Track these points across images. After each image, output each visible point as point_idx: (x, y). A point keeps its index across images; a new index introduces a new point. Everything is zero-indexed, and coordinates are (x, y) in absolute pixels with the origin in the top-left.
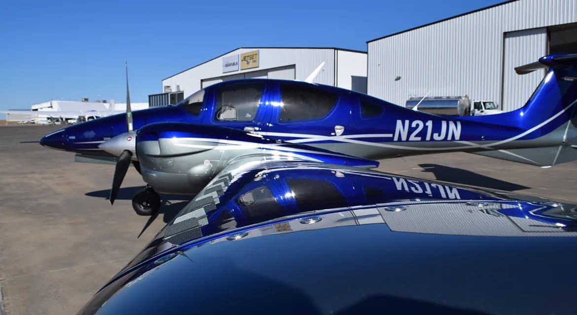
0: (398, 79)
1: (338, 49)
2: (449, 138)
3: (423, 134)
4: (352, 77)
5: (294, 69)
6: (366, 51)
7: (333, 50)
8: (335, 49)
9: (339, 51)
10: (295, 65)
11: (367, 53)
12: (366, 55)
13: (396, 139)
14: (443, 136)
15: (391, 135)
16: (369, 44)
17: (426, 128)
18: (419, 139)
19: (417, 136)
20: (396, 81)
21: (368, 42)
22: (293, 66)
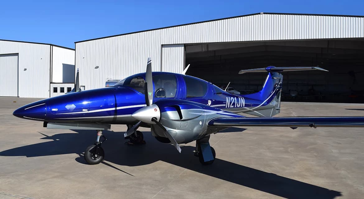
0: (97, 67)
1: (53, 45)
2: (242, 106)
3: (234, 104)
4: (63, 64)
5: (17, 56)
6: (75, 49)
7: (50, 46)
8: (51, 45)
9: (53, 47)
10: (18, 54)
11: (75, 50)
12: (74, 51)
13: (226, 107)
14: (239, 106)
15: (225, 105)
16: (77, 44)
17: (235, 100)
18: (233, 106)
19: (232, 105)
20: (96, 69)
21: (75, 43)
22: (17, 54)
